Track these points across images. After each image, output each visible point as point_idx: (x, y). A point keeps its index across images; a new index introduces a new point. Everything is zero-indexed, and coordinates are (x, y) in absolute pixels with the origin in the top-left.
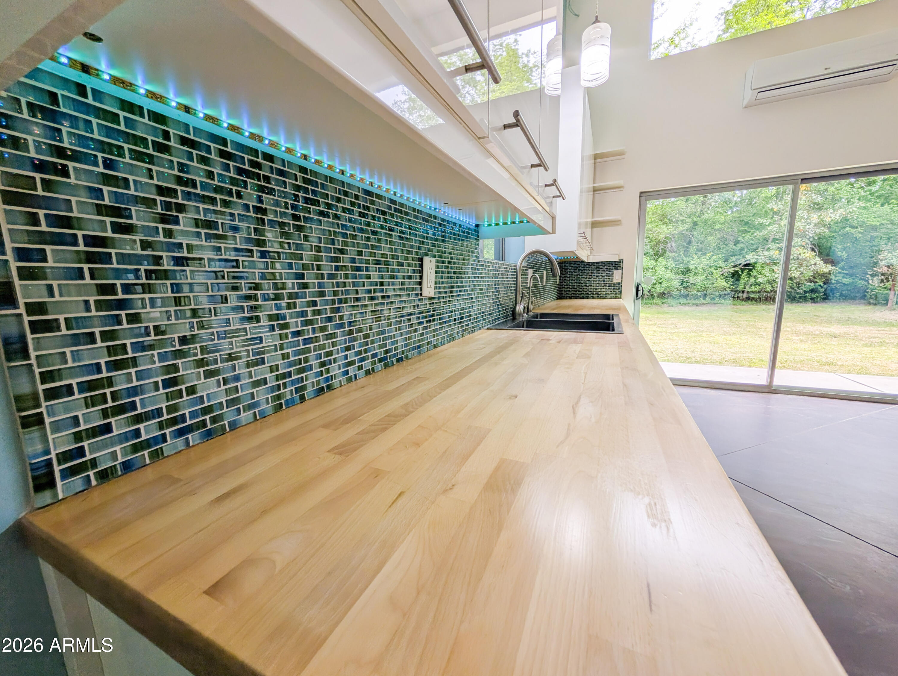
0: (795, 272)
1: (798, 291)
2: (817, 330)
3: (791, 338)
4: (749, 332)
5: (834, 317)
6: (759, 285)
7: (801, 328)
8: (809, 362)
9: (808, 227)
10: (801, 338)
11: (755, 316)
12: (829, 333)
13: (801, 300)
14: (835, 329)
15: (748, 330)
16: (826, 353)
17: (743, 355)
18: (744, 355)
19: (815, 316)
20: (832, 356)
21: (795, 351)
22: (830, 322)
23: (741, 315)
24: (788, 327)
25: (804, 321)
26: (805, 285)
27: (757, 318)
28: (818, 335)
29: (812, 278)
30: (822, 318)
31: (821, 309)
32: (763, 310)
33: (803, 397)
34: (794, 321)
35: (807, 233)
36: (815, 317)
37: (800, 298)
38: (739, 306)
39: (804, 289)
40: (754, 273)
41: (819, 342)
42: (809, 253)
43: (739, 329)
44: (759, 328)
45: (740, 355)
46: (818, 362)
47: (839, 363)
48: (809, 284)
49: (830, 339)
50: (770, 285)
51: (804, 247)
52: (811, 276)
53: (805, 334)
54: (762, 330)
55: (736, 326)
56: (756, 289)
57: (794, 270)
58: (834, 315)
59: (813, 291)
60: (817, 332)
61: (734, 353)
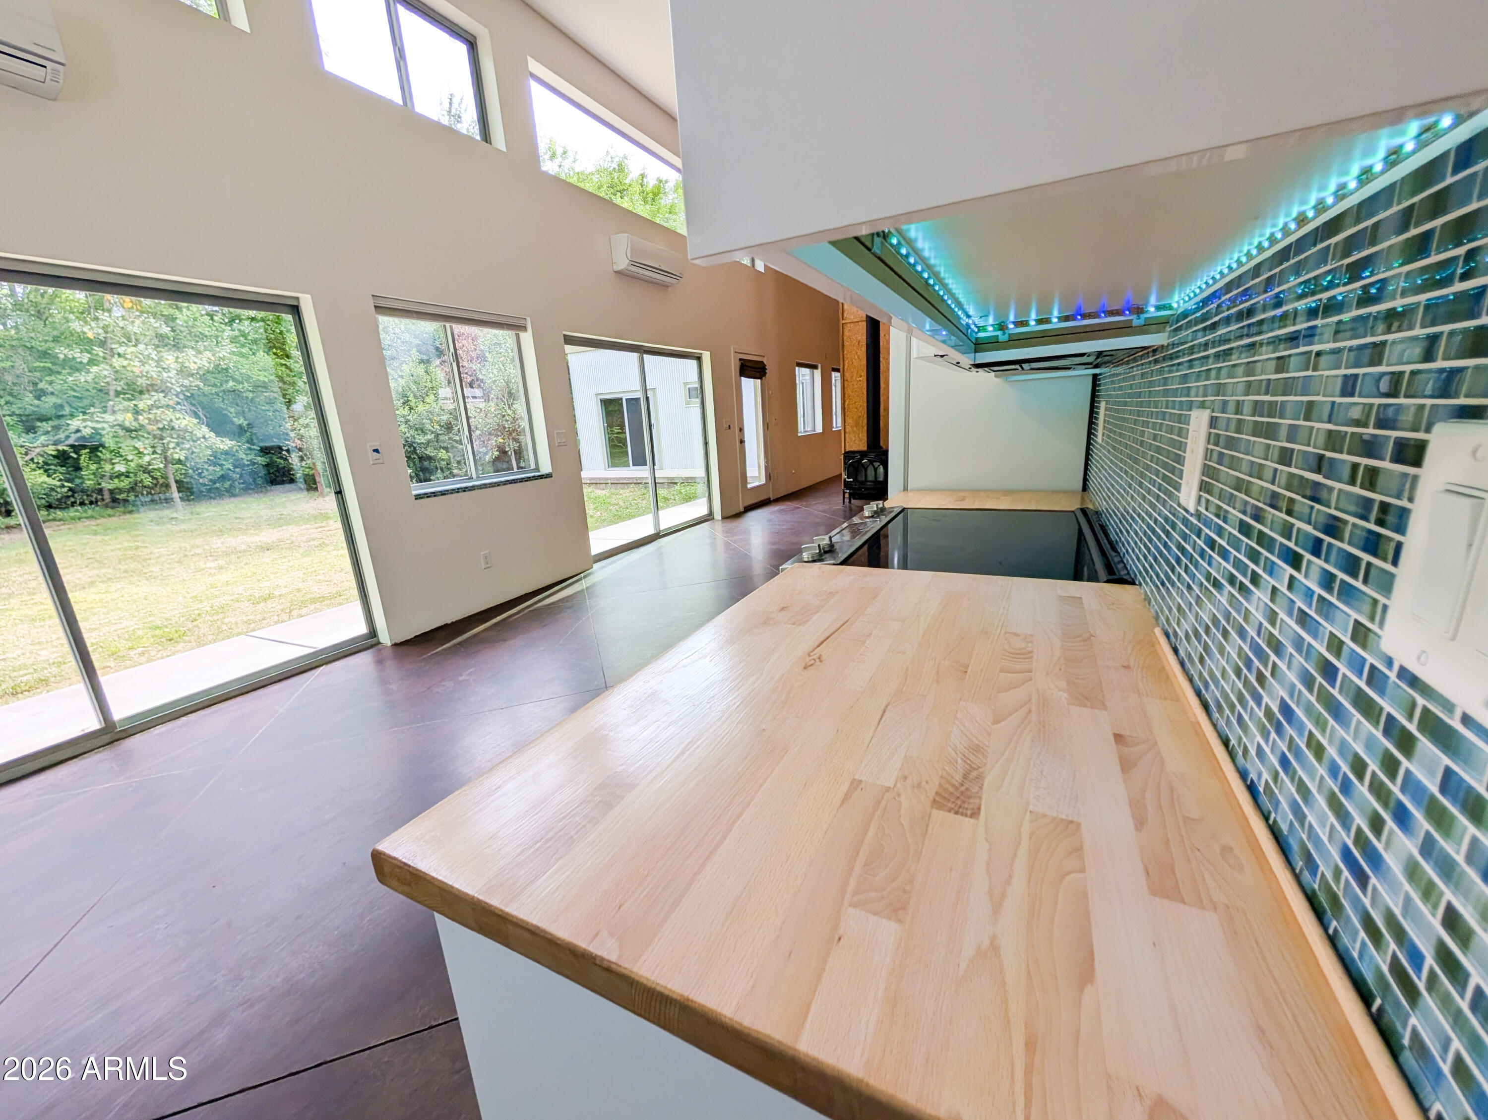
0: (177, 450)
1: (201, 481)
2: (242, 543)
3: (203, 566)
4: (126, 571)
5: (262, 517)
6: (128, 477)
7: (219, 545)
8: (238, 604)
9: (165, 375)
10: (221, 562)
11: (137, 536)
12: (259, 544)
13: (213, 495)
14: (268, 536)
15: (124, 567)
16: (259, 581)
17: (113, 628)
18: (118, 626)
19: (237, 518)
20: (268, 584)
21: (212, 590)
22: (257, 526)
23: (106, 538)
24: (198, 547)
25: (221, 531)
26: (207, 470)
27: (139, 538)
28: (244, 551)
29: (212, 458)
30: (248, 521)
31: (243, 506)
32: (151, 521)
33: (184, 718)
34: (207, 533)
35: (169, 385)
36: (237, 521)
37: (209, 491)
38: (102, 521)
39: (210, 477)
40: (104, 454)
41: (246, 564)
42: (187, 418)
43: (103, 571)
44: (145, 560)
45: (107, 628)
46: (249, 600)
47: (277, 593)
48: (211, 468)
49: (261, 554)
50: (146, 475)
51: (173, 408)
52: (211, 456)
53: (226, 554)
54: (152, 561)
55: (96, 565)
56: (123, 484)
57: (174, 448)
58: (262, 513)
59: (223, 478)
60: (243, 547)
61: (95, 629)
